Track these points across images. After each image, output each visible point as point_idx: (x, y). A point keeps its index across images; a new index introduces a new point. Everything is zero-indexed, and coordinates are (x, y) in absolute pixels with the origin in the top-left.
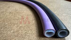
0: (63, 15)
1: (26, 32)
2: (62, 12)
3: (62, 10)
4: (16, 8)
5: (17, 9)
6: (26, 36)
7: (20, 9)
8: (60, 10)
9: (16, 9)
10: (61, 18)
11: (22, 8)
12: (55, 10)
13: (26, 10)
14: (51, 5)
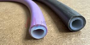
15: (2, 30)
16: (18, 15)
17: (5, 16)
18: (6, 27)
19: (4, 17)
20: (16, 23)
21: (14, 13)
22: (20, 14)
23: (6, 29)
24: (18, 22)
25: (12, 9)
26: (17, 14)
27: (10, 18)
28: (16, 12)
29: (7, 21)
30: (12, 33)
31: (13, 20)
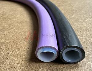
0: (86, 20)
1: (9, 53)
2: (85, 15)
3: (86, 12)
4: (4, 10)
5: (6, 13)
6: (7, 60)
7: (10, 12)
8: (83, 12)
9: (4, 12)
10: (80, 26)
11: (15, 10)
12: (74, 11)
13: (21, 14)
14: (69, 3)
15: (4, 43)
16: (21, 22)
17: (3, 23)
18: (8, 40)
19: (3, 25)
20: (21, 35)
21: (14, 19)
22: (23, 22)
23: (9, 42)
24: (23, 33)
25: (11, 13)
26: (19, 21)
27: (11, 27)
28: (17, 18)
29: (8, 31)
30: (19, 49)
31: (16, 30)
